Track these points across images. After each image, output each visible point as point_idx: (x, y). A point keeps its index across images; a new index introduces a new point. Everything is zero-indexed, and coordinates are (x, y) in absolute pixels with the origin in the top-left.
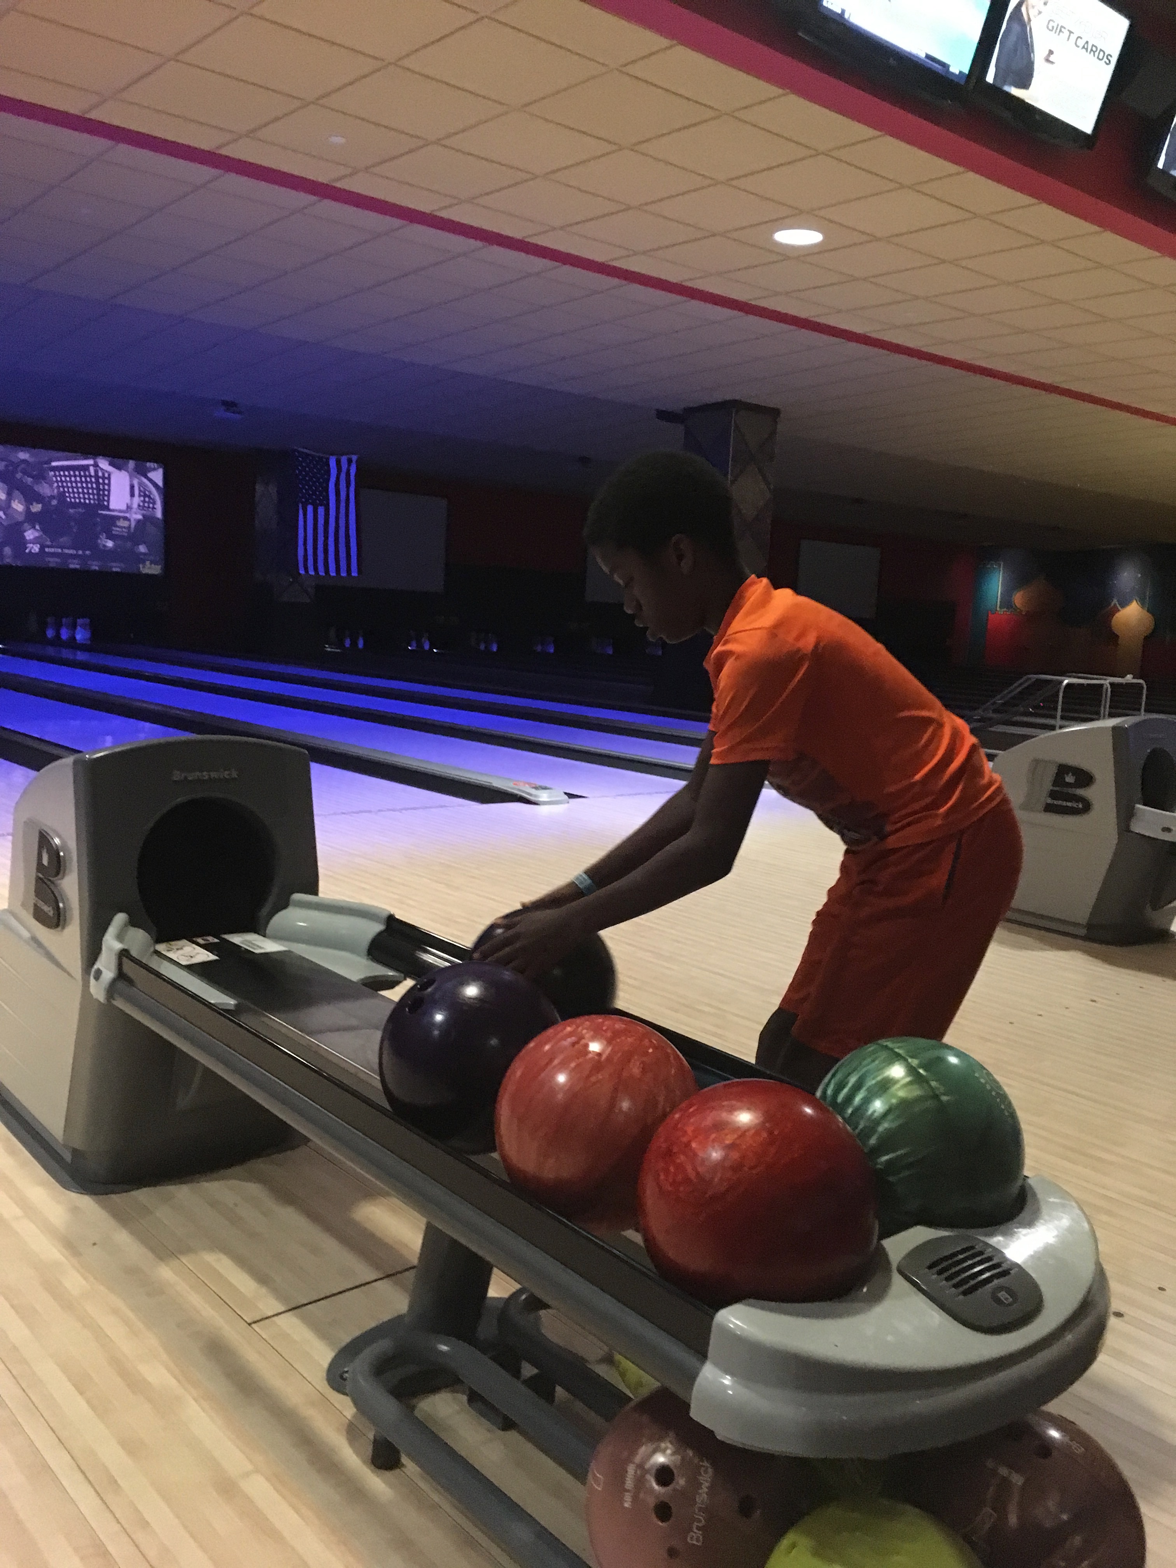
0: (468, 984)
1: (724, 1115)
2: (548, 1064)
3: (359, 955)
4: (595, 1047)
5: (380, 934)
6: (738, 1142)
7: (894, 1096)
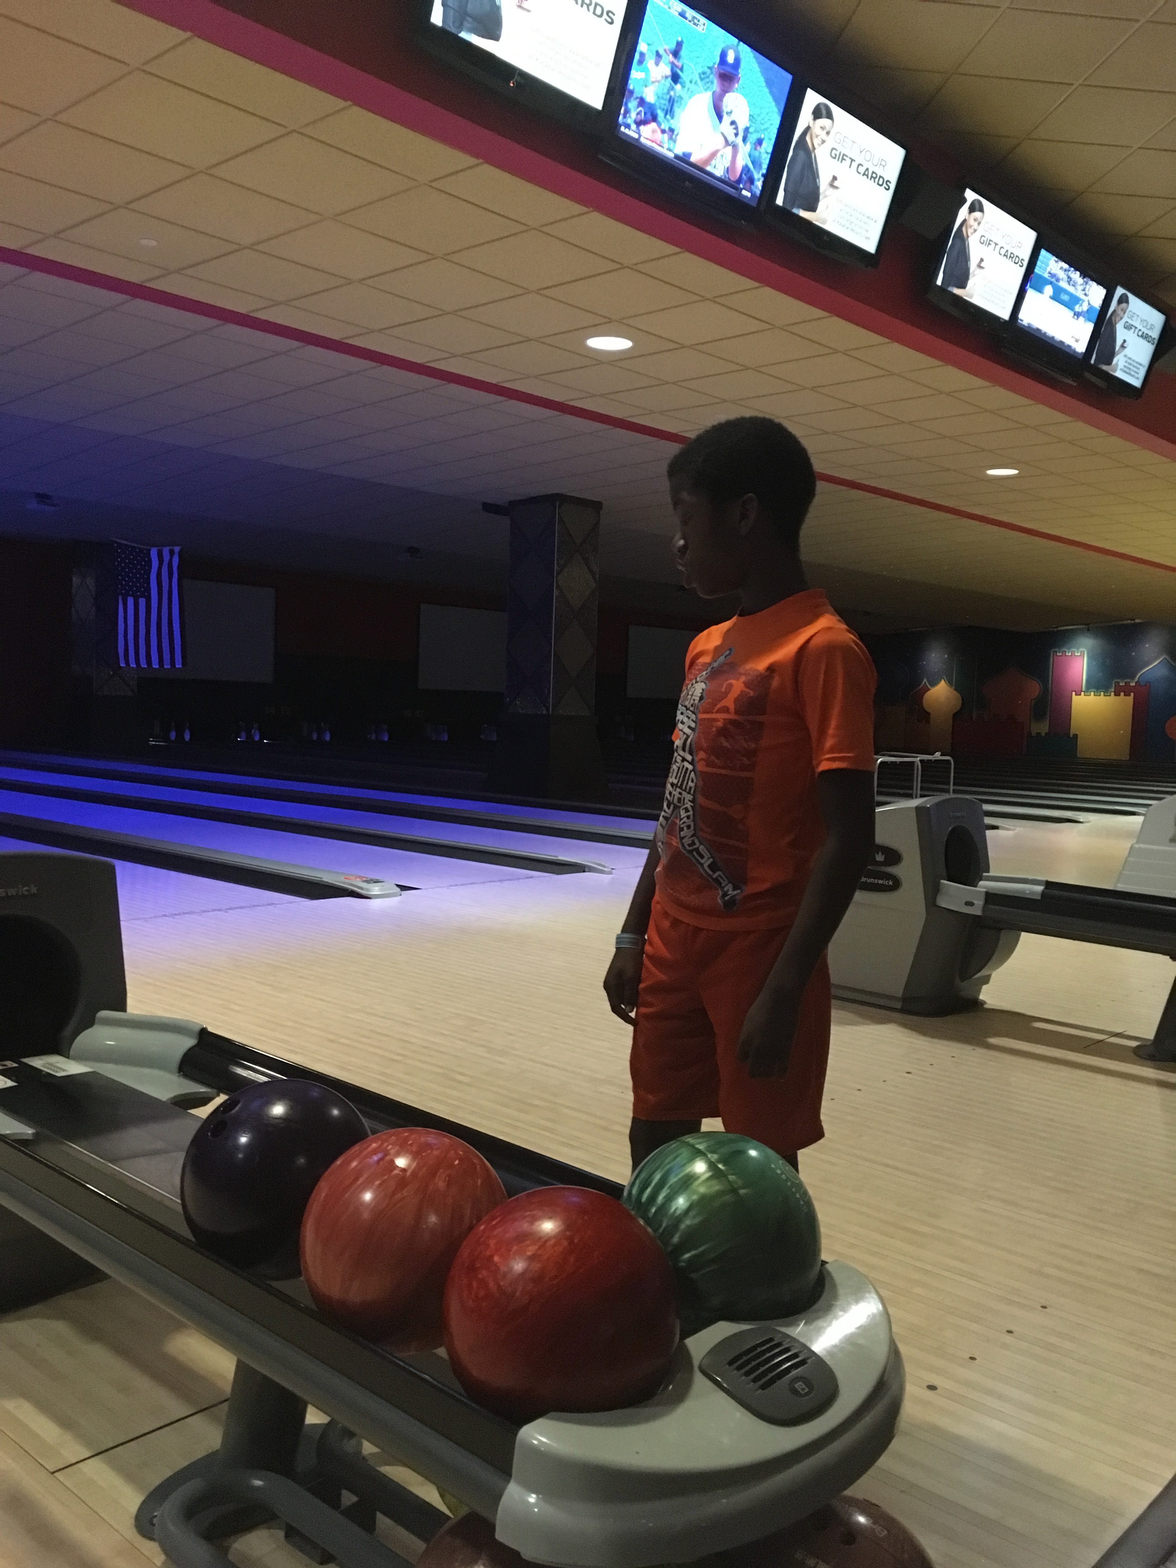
0: (274, 1104)
1: (525, 1226)
2: (355, 1182)
3: (170, 1071)
4: (401, 1162)
5: (190, 1050)
6: (539, 1252)
7: (695, 1192)
